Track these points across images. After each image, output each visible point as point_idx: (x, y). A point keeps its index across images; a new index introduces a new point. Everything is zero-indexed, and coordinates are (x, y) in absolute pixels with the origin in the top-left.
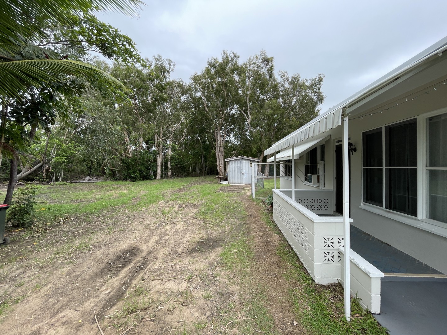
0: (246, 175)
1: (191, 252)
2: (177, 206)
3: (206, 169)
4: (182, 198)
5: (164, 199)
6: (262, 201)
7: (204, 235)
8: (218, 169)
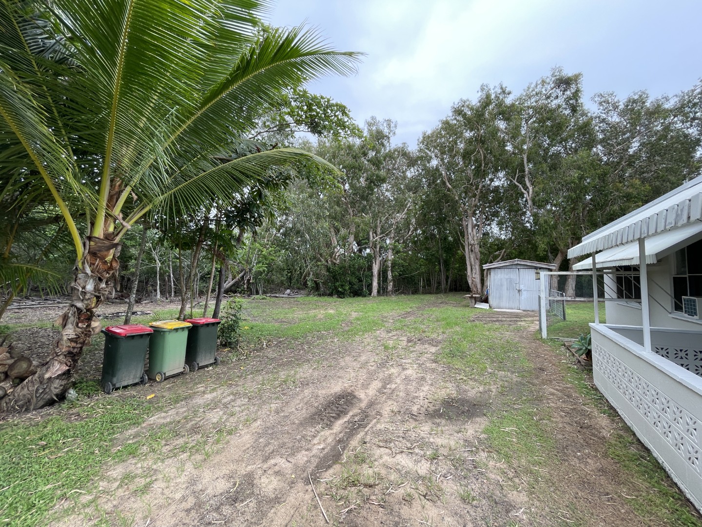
0: (524, 294)
1: (432, 416)
2: (405, 338)
3: (447, 282)
4: (411, 327)
5: (384, 326)
6: (565, 345)
7: (453, 392)
8: (470, 282)
